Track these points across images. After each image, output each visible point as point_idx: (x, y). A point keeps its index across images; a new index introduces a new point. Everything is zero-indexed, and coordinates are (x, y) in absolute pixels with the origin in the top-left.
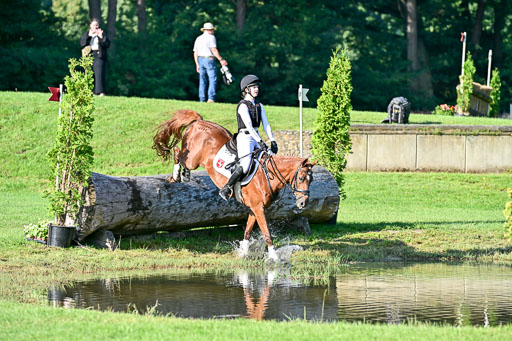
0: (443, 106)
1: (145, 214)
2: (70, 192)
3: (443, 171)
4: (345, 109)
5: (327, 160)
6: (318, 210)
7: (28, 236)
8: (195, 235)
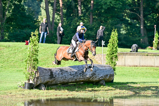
0: (149, 47)
1: (54, 79)
2: (31, 72)
3: (148, 66)
5: (111, 63)
6: (107, 78)
8: (70, 86)
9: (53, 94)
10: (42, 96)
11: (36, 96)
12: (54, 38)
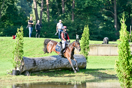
1: (37, 67)
2: (18, 62)
4: (88, 41)
5: (83, 53)
6: (81, 65)
7: (8, 73)
8: (50, 72)
9: (35, 79)
10: (26, 81)
11: (21, 81)
12: (41, 33)
